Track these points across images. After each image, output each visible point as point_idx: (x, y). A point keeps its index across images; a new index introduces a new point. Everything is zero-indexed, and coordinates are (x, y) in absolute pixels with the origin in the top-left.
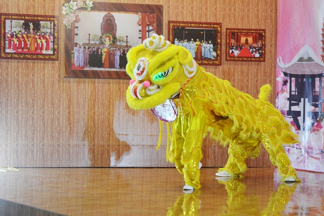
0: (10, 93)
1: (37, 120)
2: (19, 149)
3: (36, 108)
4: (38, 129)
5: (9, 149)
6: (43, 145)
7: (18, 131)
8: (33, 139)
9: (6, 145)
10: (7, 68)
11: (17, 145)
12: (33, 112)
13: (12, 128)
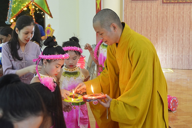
0: (169, 24)
1: (185, 40)
2: (174, 58)
3: (184, 33)
4: (186, 46)
5: (167, 58)
6: (189, 56)
7: (173, 47)
8: (182, 52)
9: (166, 56)
10: (167, 9)
11: (172, 56)
12: (183, 36)
13: (170, 45)
